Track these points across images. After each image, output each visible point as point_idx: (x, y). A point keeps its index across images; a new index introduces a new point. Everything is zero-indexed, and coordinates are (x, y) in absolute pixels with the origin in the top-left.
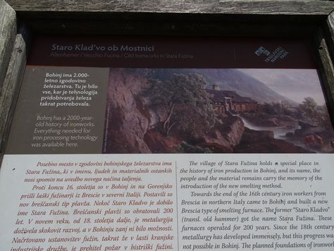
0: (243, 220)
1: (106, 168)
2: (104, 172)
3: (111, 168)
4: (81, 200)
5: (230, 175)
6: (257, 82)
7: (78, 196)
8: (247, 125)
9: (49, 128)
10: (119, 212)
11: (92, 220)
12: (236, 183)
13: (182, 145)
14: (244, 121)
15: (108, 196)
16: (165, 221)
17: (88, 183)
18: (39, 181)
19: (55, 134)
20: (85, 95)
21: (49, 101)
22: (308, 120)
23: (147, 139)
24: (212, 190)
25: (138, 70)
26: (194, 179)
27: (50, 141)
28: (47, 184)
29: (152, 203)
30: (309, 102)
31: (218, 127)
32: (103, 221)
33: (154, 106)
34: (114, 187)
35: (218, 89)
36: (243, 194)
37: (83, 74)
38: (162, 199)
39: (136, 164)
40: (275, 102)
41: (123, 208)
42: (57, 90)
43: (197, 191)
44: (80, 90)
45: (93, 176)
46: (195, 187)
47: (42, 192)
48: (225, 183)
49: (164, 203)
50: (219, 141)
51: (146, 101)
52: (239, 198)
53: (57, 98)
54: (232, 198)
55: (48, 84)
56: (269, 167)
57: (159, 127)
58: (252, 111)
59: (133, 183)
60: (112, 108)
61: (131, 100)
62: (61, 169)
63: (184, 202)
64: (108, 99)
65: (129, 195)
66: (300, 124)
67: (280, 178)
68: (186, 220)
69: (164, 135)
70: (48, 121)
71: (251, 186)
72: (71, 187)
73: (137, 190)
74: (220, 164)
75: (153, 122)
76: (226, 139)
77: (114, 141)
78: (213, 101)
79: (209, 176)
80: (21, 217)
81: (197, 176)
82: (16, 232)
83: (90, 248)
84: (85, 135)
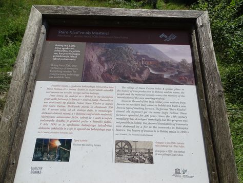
0: (145, 112)
1: (83, 88)
2: (82, 90)
3: (85, 88)
4: (71, 101)
5: (141, 93)
6: (159, 51)
7: (70, 100)
8: (151, 71)
9: (57, 70)
10: (88, 107)
11: (76, 110)
12: (143, 97)
13: (119, 79)
14: (150, 69)
15: (84, 100)
16: (108, 111)
17: (74, 95)
18: (52, 93)
19: (60, 73)
20: (74, 55)
21: (57, 58)
22: (182, 70)
23: (102, 76)
24: (132, 100)
25: (100, 44)
26: (123, 94)
27: (58, 76)
28: (56, 94)
29: (103, 104)
30: (184, 61)
31: (137, 71)
32: (81, 110)
33: (107, 61)
34: (86, 96)
35: (139, 54)
36: (146, 102)
37: (73, 45)
38: (108, 102)
39: (97, 87)
40: (167, 61)
41: (90, 105)
42: (61, 52)
43: (124, 99)
44: (72, 53)
45: (77, 91)
46: (123, 98)
47: (54, 98)
48: (138, 96)
49: (109, 104)
50: (137, 78)
51: (103, 59)
52: (144, 104)
53: (61, 56)
54: (140, 103)
55: (56, 50)
56: (160, 91)
57: (109, 71)
58: (155, 65)
59: (95, 95)
60: (87, 62)
61: (96, 58)
62: (63, 88)
63: (118, 104)
64: (85, 57)
65: (93, 100)
66: (178, 71)
67: (165, 95)
68: (118, 111)
69: (111, 74)
70: (57, 67)
71: (150, 98)
72: (67, 96)
73: (97, 98)
74: (137, 88)
75: (106, 68)
76: (141, 77)
77: (87, 76)
78: (136, 60)
79: (131, 93)
80: (44, 108)
81: (125, 93)
82: (43, 113)
83: (75, 121)
84: (73, 73)
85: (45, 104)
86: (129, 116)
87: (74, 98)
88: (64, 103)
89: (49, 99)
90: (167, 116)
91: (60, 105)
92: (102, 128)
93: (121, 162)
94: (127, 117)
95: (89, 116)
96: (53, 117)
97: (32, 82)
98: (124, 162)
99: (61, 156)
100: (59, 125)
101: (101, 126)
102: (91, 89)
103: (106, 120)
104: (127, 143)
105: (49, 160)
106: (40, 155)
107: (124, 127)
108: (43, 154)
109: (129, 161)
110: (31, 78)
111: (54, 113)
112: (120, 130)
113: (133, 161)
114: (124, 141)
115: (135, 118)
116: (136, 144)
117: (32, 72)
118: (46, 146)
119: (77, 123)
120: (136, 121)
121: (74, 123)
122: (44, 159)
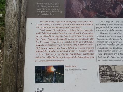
0: (120, 42)
1: (67, 23)
2: (66, 25)
3: (69, 23)
4: (59, 35)
5: (115, 26)
7: (57, 33)
9: (43, 8)
10: (73, 39)
11: (64, 42)
12: (118, 29)
13: (97, 15)
15: (69, 33)
16: (91, 42)
17: (61, 29)
18: (42, 28)
19: (45, 10)
23: (82, 12)
24: (109, 32)
26: (101, 28)
28: (45, 29)
29: (85, 36)
32: (68, 42)
34: (70, 30)
36: (120, 33)
38: (89, 35)
39: (79, 22)
41: (75, 38)
43: (102, 32)
45: (62, 26)
48: (113, 29)
50: (112, 13)
52: (119, 35)
54: (116, 35)
57: (87, 8)
59: (78, 29)
62: (50, 24)
63: (97, 36)
65: (76, 33)
68: (99, 42)
69: (89, 11)
72: (54, 30)
73: (79, 31)
74: (112, 22)
75: (85, 5)
76: (114, 12)
77: (69, 13)
79: (107, 26)
80: (37, 41)
81: (103, 26)
82: (37, 45)
83: (64, 51)
86: (108, 45)
87: (61, 32)
88: (53, 36)
89: (40, 33)
91: (50, 38)
92: (87, 56)
93: (105, 82)
94: (106, 46)
95: (75, 47)
97: (23, 19)
98: (107, 82)
99: (57, 79)
100: (52, 54)
101: (86, 54)
102: (74, 23)
103: (90, 49)
104: (108, 67)
105: (48, 82)
106: (40, 78)
107: (104, 54)
108: (42, 78)
109: (111, 81)
110: (22, 15)
112: (101, 57)
113: (114, 80)
114: (105, 66)
115: (113, 47)
116: (115, 68)
117: (22, 10)
118: (44, 72)
119: (66, 53)
120: (114, 50)
122: (44, 81)
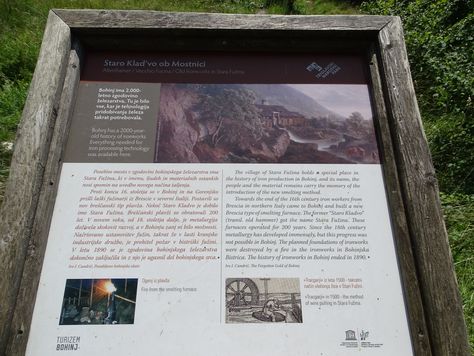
0: (282, 221)
1: (158, 175)
2: (155, 179)
3: (162, 176)
4: (134, 203)
5: (273, 182)
6: (305, 96)
7: (131, 199)
8: (293, 138)
9: (102, 140)
10: (169, 213)
11: (145, 219)
12: (277, 189)
13: (229, 155)
14: (290, 134)
15: (159, 199)
16: (210, 221)
17: (140, 189)
18: (96, 186)
19: (110, 146)
20: (137, 110)
21: (102, 115)
22: (353, 134)
23: (196, 150)
24: (255, 196)
25: (189, 85)
26: (239, 186)
27: (106, 152)
28: (103, 188)
29: (199, 206)
30: (356, 117)
31: (264, 139)
32: (154, 220)
33: (203, 120)
34: (164, 192)
35: (267, 104)
36: (283, 199)
37: (135, 89)
38: (208, 203)
39: (185, 172)
40: (323, 116)
41: (173, 210)
42: (112, 104)
43: (241, 196)
44: (132, 104)
45: (145, 182)
46: (239, 192)
47: (99, 196)
48: (267, 189)
49: (210, 205)
50: (265, 152)
51: (196, 115)
52: (279, 203)
53: (110, 112)
54: (273, 203)
55: (101, 99)
56: (310, 176)
57: (208, 140)
58: (298, 125)
59: (182, 189)
60: (163, 122)
61: (182, 114)
62: (116, 176)
63: (228, 206)
64: (159, 113)
65: (178, 199)
66: (345, 136)
67: (320, 186)
68: (229, 220)
69: (213, 147)
70: (103, 133)
71: (292, 192)
72: (125, 192)
73: (185, 195)
74: (265, 173)
75: (203, 134)
76: (272, 150)
77: (165, 152)
78: (261, 116)
79: (254, 183)
80: (81, 216)
81: (241, 183)
82: (77, 228)
83: (143, 242)
84: (138, 146)
85: (83, 210)
86: (252, 228)
87: (140, 195)
88: (121, 206)
89: (90, 199)
90: (327, 227)
91: (112, 210)
92: (198, 254)
93: (239, 321)
94: (248, 231)
95: (170, 231)
96: (99, 235)
97: (54, 164)
98: (243, 321)
99: (118, 313)
100: (112, 250)
101: (196, 250)
102: (174, 176)
103: (206, 239)
104: (250, 283)
105: (93, 322)
106: (74, 312)
107: (242, 250)
108: (80, 309)
109: (253, 319)
110: (52, 157)
111: (100, 228)
112: (234, 258)
113: (261, 317)
114: (242, 280)
115: (263, 231)
116: (266, 285)
117: (54, 146)
118: (86, 294)
119: (148, 246)
120: (265, 239)
121: (142, 246)
122: (83, 320)
